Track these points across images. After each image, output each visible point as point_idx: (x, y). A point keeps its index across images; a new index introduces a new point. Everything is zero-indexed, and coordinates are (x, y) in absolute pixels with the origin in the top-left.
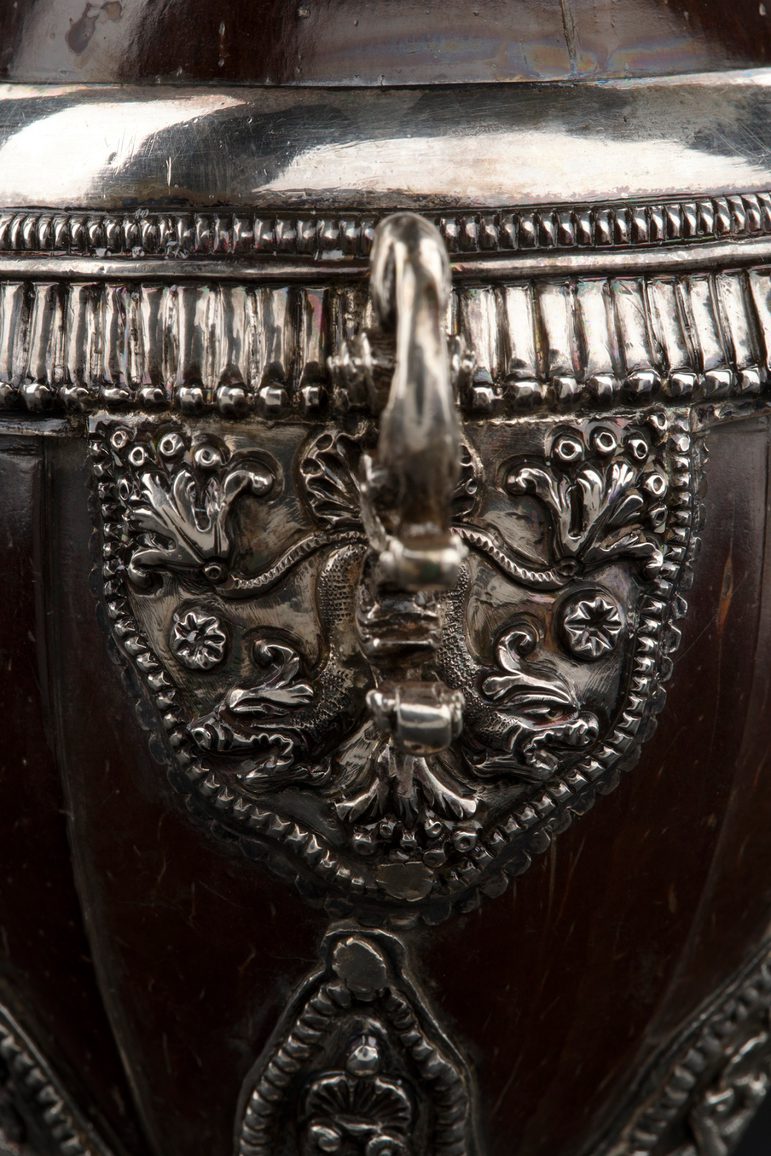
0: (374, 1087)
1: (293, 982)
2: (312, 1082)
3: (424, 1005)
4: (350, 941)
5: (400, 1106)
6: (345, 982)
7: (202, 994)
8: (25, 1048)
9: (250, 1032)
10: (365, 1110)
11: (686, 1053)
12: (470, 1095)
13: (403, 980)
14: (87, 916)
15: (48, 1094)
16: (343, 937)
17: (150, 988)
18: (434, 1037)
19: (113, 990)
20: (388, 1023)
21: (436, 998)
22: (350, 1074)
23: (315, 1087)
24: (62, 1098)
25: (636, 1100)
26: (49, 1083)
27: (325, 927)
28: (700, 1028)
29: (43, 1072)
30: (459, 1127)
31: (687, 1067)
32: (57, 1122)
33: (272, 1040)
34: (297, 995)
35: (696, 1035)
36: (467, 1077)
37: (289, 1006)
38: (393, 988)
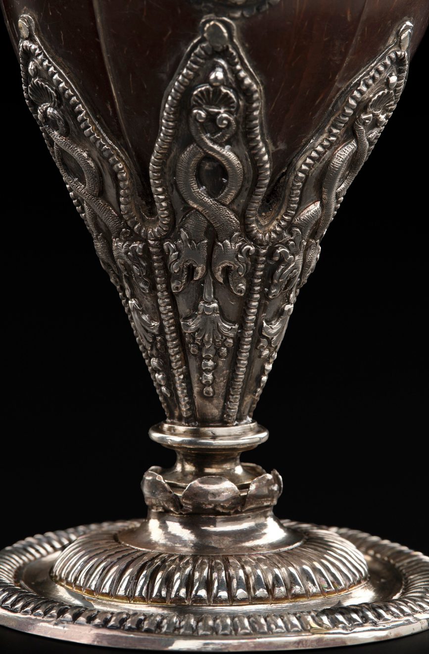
0: (221, 91)
1: (187, 45)
2: (194, 90)
3: (242, 54)
4: (212, 23)
5: (231, 101)
6: (210, 42)
7: (148, 53)
8: (71, 87)
9: (168, 70)
10: (217, 103)
11: (353, 93)
12: (261, 99)
13: (234, 42)
14: (98, 20)
15: (79, 108)
16: (208, 21)
17: (125, 52)
18: (247, 70)
19: (109, 55)
20: (228, 62)
21: (248, 52)
22: (211, 85)
23: (195, 92)
24: (85, 109)
25: (331, 114)
26: (80, 103)
27: (201, 18)
28: (359, 81)
29: (78, 98)
30: (256, 113)
31: (354, 98)
32: (83, 120)
33: (177, 71)
34: (189, 49)
35: (358, 84)
36: (260, 90)
37: (185, 55)
38: (230, 46)
